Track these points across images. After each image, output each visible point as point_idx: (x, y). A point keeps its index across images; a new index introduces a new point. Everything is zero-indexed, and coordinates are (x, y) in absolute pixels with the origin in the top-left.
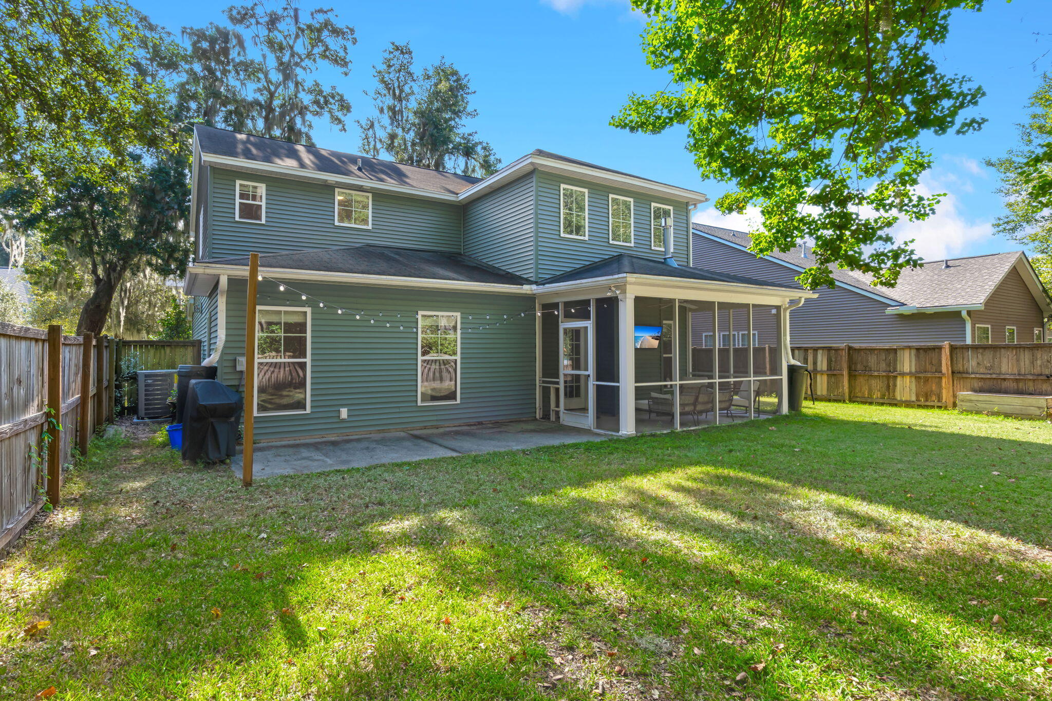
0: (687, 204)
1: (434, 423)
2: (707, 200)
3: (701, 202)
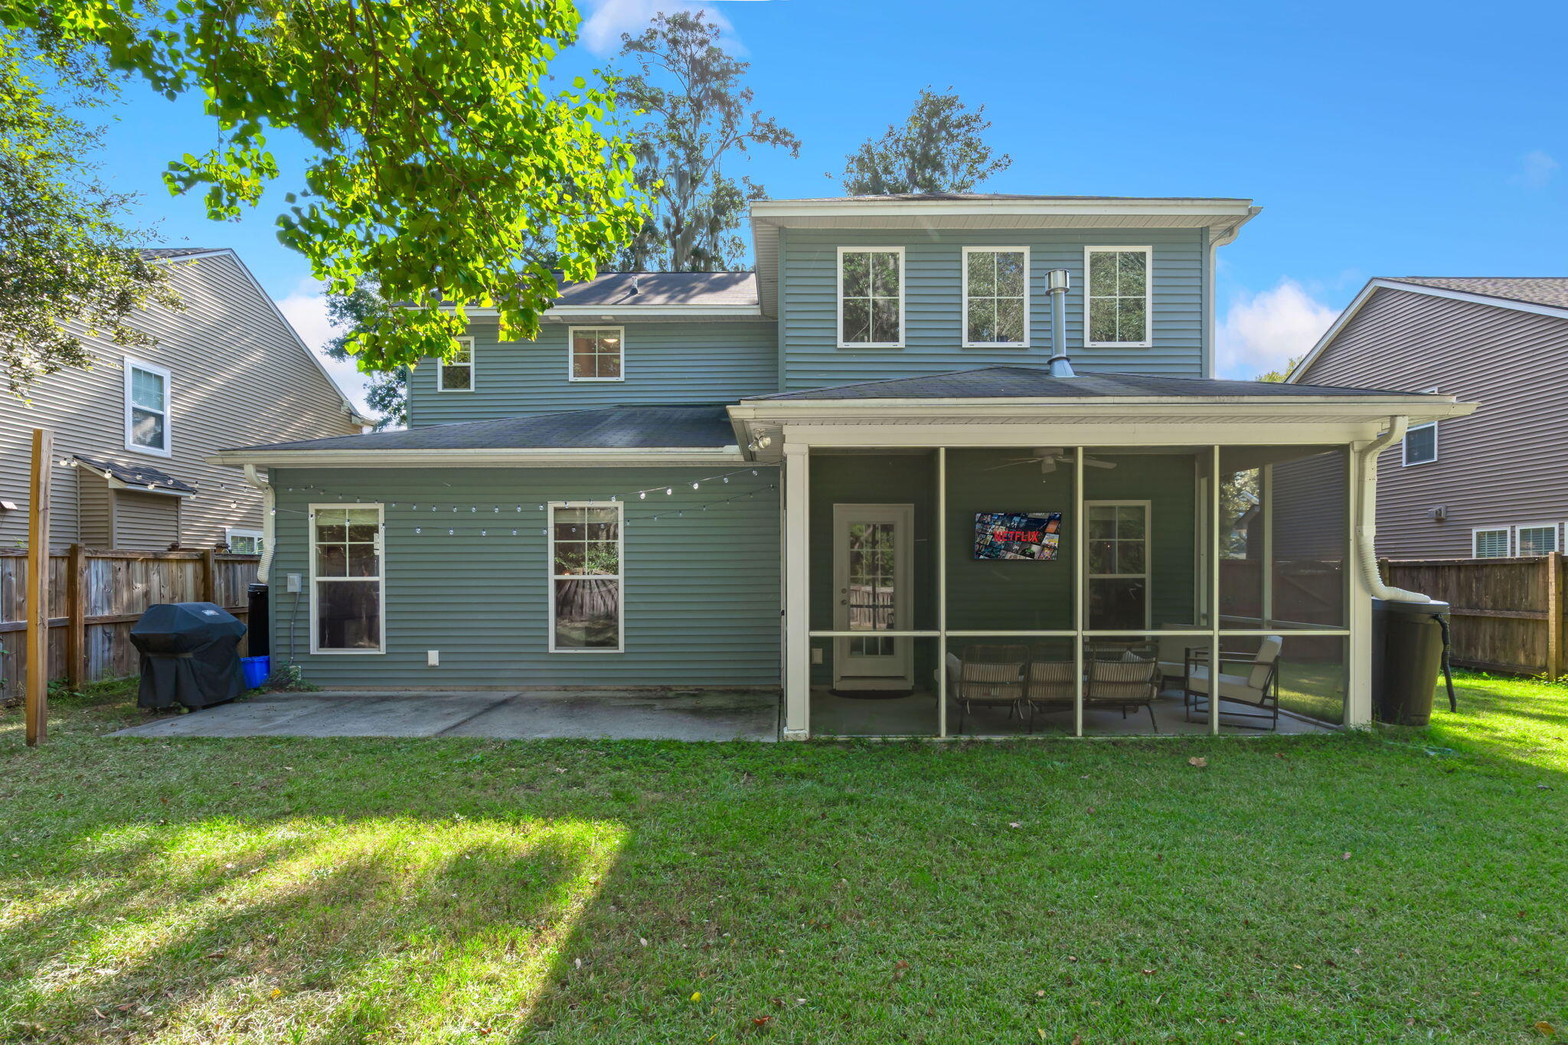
0: (1203, 232)
1: (581, 683)
2: (1252, 213)
3: (1241, 219)
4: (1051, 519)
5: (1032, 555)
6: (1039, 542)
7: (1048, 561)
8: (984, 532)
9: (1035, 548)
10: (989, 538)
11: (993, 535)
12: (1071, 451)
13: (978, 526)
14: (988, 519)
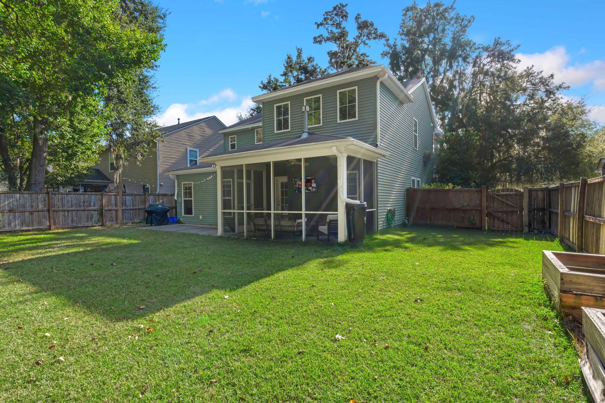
0: (375, 77)
4: (312, 179)
5: (310, 190)
6: (311, 186)
7: (315, 192)
8: (296, 184)
9: (310, 188)
10: (297, 185)
11: (298, 184)
12: (300, 160)
13: (294, 182)
14: (296, 180)
